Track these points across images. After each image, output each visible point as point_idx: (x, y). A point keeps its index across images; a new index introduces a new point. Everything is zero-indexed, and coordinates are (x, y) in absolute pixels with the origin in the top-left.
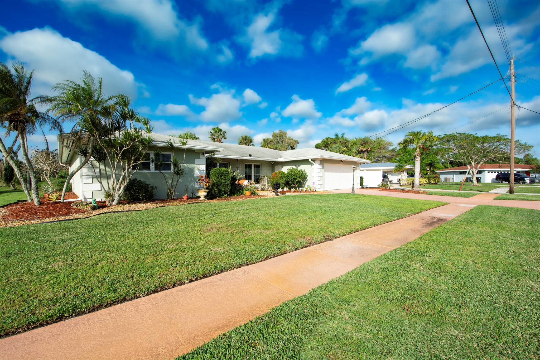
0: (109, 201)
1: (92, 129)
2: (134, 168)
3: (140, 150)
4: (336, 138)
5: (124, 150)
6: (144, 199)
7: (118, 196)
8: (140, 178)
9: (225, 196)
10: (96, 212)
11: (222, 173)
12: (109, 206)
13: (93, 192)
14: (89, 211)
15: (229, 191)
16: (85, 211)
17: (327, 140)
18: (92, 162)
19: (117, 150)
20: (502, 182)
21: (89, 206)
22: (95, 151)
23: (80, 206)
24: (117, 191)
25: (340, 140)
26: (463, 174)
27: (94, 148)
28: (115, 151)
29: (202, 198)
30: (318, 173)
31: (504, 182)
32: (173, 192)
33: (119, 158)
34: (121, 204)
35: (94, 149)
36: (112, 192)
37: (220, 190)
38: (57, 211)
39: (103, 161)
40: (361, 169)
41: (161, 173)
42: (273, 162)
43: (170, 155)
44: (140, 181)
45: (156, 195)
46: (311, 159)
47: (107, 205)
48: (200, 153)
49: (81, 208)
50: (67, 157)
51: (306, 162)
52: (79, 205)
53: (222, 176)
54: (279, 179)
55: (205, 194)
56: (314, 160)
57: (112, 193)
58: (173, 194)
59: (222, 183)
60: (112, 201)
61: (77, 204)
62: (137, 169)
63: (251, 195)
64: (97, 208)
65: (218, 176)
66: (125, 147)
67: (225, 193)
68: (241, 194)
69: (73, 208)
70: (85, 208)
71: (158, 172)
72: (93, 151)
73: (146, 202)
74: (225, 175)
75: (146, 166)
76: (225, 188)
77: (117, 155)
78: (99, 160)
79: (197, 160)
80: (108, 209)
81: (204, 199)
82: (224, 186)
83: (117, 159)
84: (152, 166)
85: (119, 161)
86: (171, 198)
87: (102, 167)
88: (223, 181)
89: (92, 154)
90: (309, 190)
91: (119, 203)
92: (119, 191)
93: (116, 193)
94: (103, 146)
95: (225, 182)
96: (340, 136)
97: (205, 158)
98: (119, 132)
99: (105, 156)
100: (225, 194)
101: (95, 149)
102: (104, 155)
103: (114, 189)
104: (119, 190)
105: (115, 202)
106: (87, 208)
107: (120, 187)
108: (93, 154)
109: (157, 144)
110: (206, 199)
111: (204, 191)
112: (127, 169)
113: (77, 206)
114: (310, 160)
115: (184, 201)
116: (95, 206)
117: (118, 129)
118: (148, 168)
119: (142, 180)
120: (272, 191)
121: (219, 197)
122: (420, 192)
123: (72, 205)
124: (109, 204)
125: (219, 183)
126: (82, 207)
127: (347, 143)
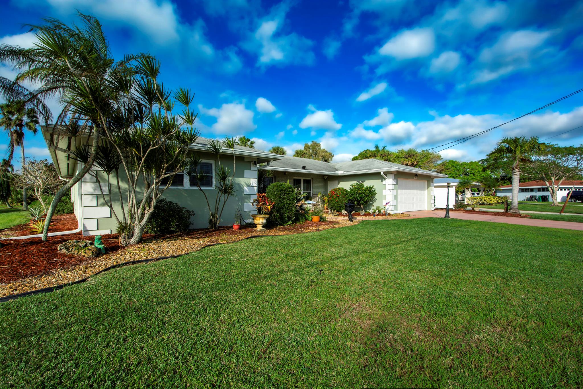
0: (124, 238)
1: (93, 109)
2: (164, 182)
3: (177, 151)
4: (376, 151)
5: (151, 150)
6: (178, 230)
7: (139, 229)
8: (169, 198)
9: (289, 223)
10: (101, 263)
11: (285, 191)
12: (124, 248)
13: (98, 220)
14: (90, 258)
15: (294, 217)
16: (81, 261)
17: (366, 152)
18: (97, 172)
19: (139, 151)
20: (575, 201)
21: (89, 249)
22: (101, 153)
23: (74, 249)
24: (137, 222)
25: (381, 153)
26: (526, 191)
27: (100, 149)
28: (134, 152)
29: (259, 228)
30: (391, 190)
31: (577, 201)
32: (217, 219)
33: (142, 166)
34: (145, 242)
35: (99, 151)
36: (129, 222)
37: (282, 216)
38: (28, 263)
39: (114, 170)
40: (435, 185)
41: (201, 190)
42: (327, 177)
43: (211, 164)
44: (170, 202)
45: (193, 224)
46: (384, 173)
47: (120, 244)
48: (250, 162)
49: (74, 253)
50: (67, 168)
51: (376, 175)
52: (71, 249)
53: (285, 194)
54: (341, 197)
55: (264, 221)
56: (386, 173)
57: (130, 225)
58: (218, 222)
59: (284, 206)
60: (128, 238)
61: (69, 247)
62: (169, 185)
63: (320, 221)
64: (104, 252)
65: (280, 194)
66: (153, 146)
67: (289, 219)
68: (306, 220)
69: (60, 255)
70: (83, 254)
71: (197, 188)
72: (97, 153)
73: (180, 236)
74: (289, 194)
75: (178, 180)
76: (289, 213)
77: (139, 159)
78: (109, 169)
79: (247, 173)
80: (123, 253)
81: (262, 228)
82: (287, 209)
83: (139, 165)
84: (187, 180)
85: (141, 171)
86: (215, 228)
87: (113, 181)
88: (287, 201)
89: (96, 158)
90: (377, 212)
91: (141, 241)
92: (141, 220)
93: (137, 225)
94: (115, 142)
95: (289, 204)
96: (381, 148)
97: (257, 169)
98: (142, 123)
99: (119, 161)
100: (289, 221)
101: (101, 151)
102: (116, 160)
103: (132, 216)
104: (141, 218)
105: (133, 240)
106: (86, 253)
107: (143, 214)
108: (98, 158)
109: (195, 147)
110: (265, 229)
111: (263, 217)
112: (154, 183)
113: (68, 249)
114: (382, 173)
115: (234, 233)
116: (100, 249)
117: (140, 117)
118: (181, 183)
119: (174, 201)
120: (336, 214)
121: (281, 225)
122: (522, 215)
123: (59, 249)
124: (125, 242)
125: (281, 205)
126: (76, 252)
127: (389, 156)
